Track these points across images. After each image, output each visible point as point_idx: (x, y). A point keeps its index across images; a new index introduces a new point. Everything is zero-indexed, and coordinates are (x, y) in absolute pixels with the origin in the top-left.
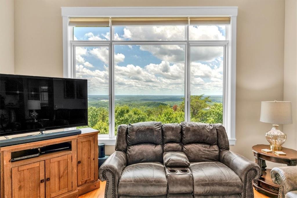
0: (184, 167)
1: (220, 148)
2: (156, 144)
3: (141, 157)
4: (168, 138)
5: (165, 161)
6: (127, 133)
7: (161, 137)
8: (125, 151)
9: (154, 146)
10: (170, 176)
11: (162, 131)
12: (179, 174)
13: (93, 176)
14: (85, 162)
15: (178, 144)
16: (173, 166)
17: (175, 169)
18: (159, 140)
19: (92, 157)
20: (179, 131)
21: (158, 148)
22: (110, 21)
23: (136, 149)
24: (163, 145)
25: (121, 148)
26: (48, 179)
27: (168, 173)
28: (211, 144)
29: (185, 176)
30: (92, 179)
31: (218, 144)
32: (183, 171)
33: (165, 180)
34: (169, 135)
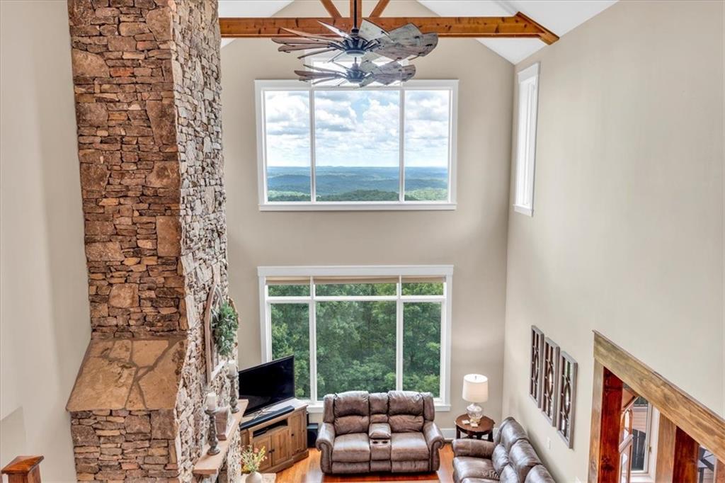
0: (385, 439)
1: (425, 419)
2: (363, 415)
3: (348, 429)
4: (374, 410)
5: (370, 434)
6: (334, 405)
7: (368, 408)
8: (333, 423)
9: (361, 418)
10: (373, 447)
11: (369, 403)
12: (380, 445)
13: (303, 446)
14: (297, 434)
15: (385, 415)
16: (376, 439)
17: (377, 441)
18: (366, 411)
19: (302, 429)
20: (386, 403)
21: (365, 419)
22: (311, 279)
23: (343, 421)
24: (370, 416)
25: (329, 420)
26: (274, 450)
27: (371, 444)
28: (416, 415)
29: (385, 446)
30: (302, 449)
31: (423, 415)
32: (384, 442)
33: (369, 450)
34: (376, 407)
